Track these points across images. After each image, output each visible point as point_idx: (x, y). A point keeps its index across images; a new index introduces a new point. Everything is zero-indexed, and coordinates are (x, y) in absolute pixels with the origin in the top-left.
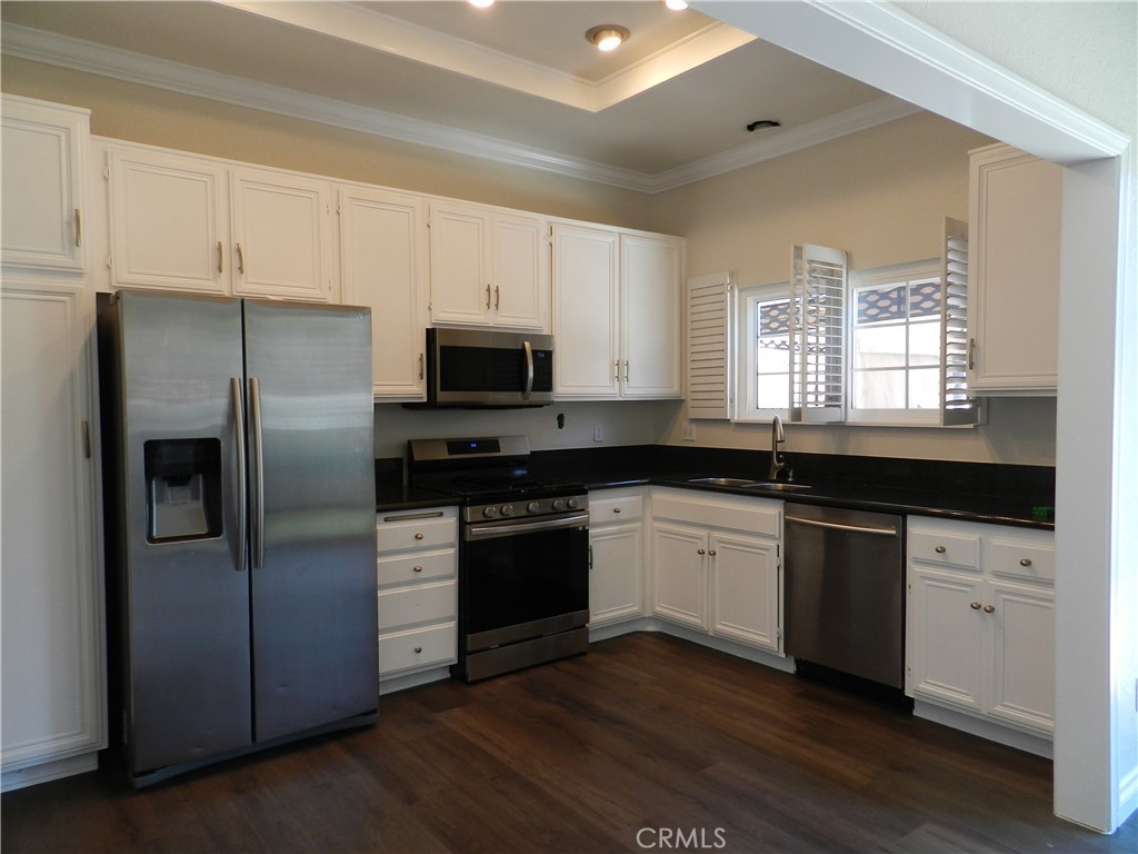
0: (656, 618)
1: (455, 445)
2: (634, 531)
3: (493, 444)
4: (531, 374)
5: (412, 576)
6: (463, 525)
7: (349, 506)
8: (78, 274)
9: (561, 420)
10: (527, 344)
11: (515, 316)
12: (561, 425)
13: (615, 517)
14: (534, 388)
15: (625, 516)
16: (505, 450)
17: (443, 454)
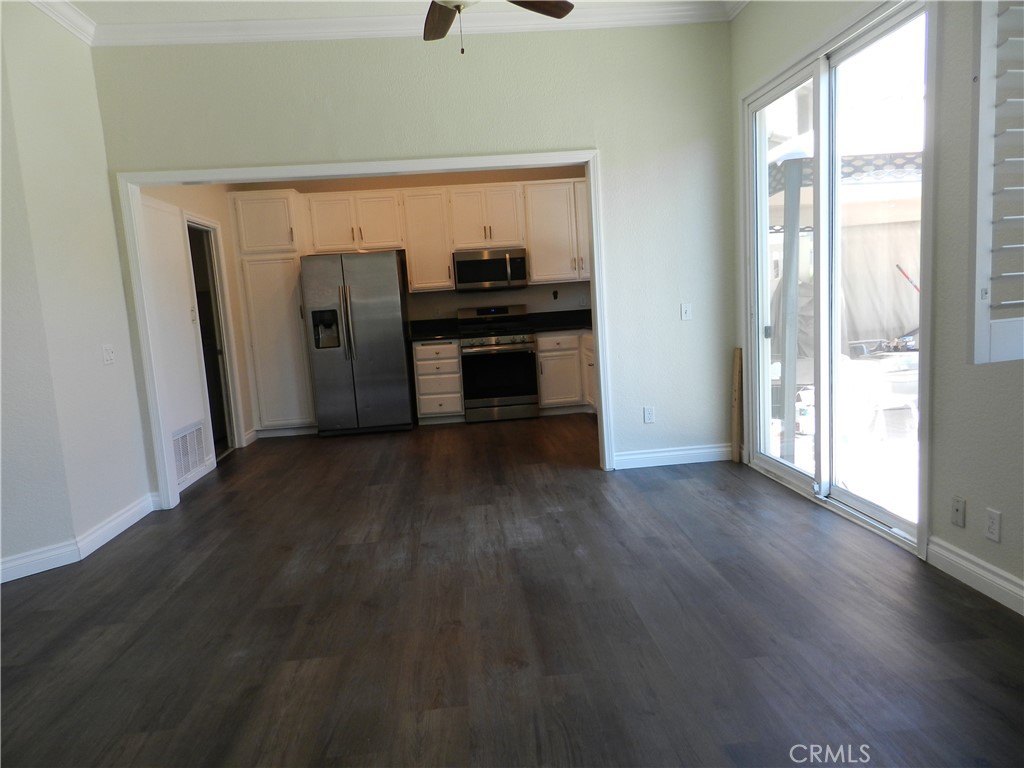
0: (590, 406)
1: (481, 311)
2: (573, 355)
3: (504, 309)
4: (509, 269)
5: (435, 371)
6: (461, 347)
8: (294, 251)
9: (555, 294)
10: (507, 256)
12: (555, 297)
13: (558, 347)
14: (513, 278)
15: (564, 346)
16: (511, 313)
17: (474, 315)
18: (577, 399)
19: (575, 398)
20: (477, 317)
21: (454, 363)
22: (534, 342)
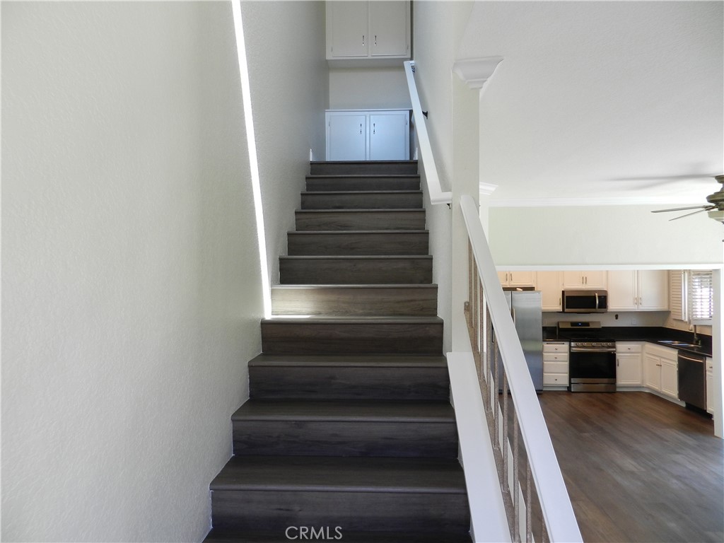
0: (648, 388)
1: (573, 324)
2: (638, 356)
3: (587, 324)
4: (597, 302)
5: (555, 359)
6: (570, 347)
7: (535, 340)
9: (617, 317)
10: (596, 294)
11: (593, 285)
12: (617, 318)
13: (628, 351)
14: (599, 308)
15: (633, 351)
16: (592, 326)
17: (569, 326)
18: (639, 383)
19: (637, 382)
20: (570, 327)
21: (566, 356)
22: (614, 347)
